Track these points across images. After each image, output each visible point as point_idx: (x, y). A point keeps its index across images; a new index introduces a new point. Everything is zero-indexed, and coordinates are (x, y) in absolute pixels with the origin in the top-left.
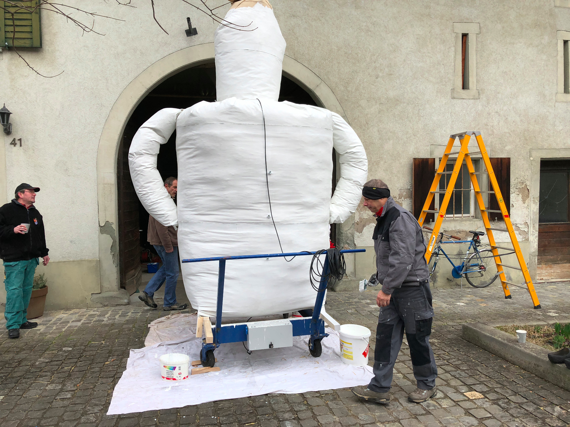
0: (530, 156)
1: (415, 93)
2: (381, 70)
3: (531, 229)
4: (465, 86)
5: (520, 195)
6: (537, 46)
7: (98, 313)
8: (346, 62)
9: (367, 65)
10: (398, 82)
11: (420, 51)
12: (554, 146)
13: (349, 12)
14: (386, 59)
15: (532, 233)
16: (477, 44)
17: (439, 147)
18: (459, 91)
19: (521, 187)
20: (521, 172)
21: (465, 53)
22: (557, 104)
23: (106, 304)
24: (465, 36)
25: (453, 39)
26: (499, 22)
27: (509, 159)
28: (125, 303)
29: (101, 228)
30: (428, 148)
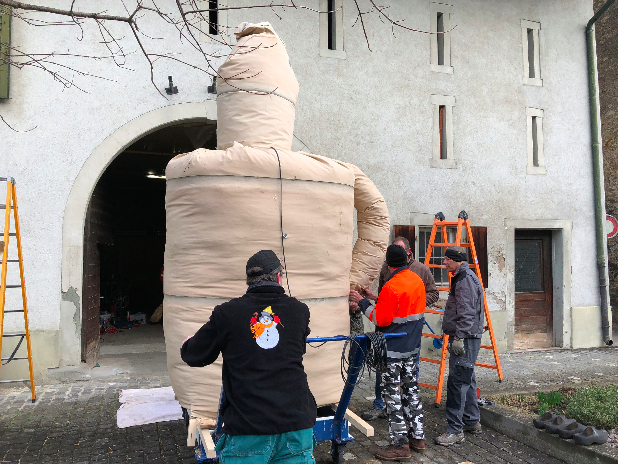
0: (505, 226)
1: (395, 161)
2: (362, 137)
3: (508, 298)
4: (443, 156)
5: (497, 264)
6: (508, 121)
7: (56, 390)
8: (329, 128)
9: (349, 131)
10: (379, 150)
11: (400, 121)
12: (527, 216)
13: (331, 79)
14: (367, 126)
15: (509, 302)
16: (453, 116)
17: (419, 214)
18: (437, 160)
19: (497, 256)
20: (497, 241)
21: (442, 124)
22: (528, 176)
23: (64, 380)
24: (442, 108)
25: (431, 111)
26: (472, 96)
27: (486, 228)
28: (87, 378)
29: (64, 295)
30: (408, 215)
